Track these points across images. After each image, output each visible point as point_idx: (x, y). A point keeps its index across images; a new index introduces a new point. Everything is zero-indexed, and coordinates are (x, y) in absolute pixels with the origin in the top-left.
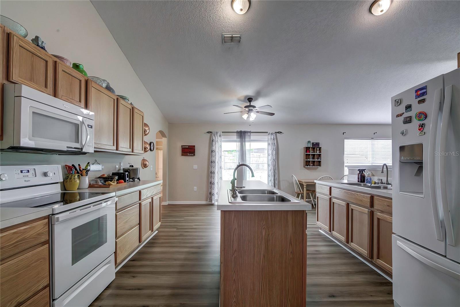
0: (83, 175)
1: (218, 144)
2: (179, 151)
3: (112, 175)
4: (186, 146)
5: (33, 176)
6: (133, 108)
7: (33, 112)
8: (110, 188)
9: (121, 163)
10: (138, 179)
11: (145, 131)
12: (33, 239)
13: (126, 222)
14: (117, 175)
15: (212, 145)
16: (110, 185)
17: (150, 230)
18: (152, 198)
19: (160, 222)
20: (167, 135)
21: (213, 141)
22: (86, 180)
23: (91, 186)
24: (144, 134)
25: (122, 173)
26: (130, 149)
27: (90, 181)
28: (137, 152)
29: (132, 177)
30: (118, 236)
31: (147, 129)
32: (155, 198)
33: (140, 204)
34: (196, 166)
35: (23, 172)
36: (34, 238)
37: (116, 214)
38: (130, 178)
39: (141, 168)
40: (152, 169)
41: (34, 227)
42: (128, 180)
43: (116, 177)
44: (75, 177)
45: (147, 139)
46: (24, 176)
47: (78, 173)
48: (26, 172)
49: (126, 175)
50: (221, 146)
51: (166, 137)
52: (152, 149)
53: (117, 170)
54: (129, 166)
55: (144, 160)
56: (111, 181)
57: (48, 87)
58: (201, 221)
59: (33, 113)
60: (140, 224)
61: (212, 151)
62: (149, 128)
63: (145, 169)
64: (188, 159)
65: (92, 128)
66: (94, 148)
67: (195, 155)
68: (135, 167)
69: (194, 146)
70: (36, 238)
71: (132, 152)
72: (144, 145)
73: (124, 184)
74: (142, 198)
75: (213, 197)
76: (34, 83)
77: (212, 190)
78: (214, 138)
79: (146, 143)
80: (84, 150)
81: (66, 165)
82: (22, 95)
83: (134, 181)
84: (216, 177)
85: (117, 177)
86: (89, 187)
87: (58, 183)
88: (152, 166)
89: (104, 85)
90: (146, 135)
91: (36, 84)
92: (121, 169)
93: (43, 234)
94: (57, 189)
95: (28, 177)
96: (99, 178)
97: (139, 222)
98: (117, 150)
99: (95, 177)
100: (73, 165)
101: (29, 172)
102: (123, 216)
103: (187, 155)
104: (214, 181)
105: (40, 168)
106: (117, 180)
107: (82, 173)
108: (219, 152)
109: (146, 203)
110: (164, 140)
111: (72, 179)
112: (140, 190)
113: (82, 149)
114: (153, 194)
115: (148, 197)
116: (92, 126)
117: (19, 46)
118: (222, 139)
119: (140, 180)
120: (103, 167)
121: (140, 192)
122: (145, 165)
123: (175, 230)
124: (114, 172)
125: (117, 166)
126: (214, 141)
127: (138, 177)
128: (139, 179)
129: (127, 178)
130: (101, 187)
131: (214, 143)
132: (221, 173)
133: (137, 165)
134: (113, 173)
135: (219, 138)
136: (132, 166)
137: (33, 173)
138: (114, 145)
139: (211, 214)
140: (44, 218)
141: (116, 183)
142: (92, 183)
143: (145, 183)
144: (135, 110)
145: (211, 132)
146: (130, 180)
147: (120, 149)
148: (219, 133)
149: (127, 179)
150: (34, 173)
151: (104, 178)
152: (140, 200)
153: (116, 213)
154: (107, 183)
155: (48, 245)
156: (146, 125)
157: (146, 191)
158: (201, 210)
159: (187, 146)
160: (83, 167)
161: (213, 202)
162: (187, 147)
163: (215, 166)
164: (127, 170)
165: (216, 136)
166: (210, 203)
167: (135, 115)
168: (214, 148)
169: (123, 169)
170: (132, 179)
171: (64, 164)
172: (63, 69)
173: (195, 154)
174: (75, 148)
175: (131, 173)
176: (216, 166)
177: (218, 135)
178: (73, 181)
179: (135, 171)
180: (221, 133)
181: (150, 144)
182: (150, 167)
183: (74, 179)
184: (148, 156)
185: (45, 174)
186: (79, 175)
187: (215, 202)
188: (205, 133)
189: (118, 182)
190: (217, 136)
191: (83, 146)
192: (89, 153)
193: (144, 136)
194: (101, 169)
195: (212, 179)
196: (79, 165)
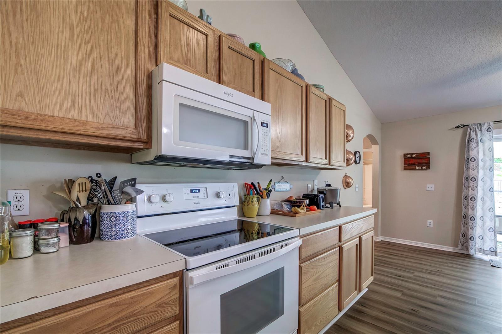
0: (264, 198)
1: (483, 145)
2: (399, 163)
3: (303, 197)
4: (412, 154)
5: (204, 196)
6: (329, 99)
7: (180, 103)
8: (296, 217)
9: (315, 181)
10: (337, 204)
11: (348, 135)
12: (150, 314)
13: (317, 279)
14: (308, 198)
15: (468, 148)
16: (297, 213)
17: (356, 290)
18: (360, 237)
19: (372, 275)
20: (379, 141)
21: (470, 141)
22: (268, 204)
23: (274, 212)
24: (346, 141)
25: (315, 195)
26: (326, 160)
27: (273, 205)
28: (337, 164)
29: (329, 201)
30: (303, 302)
31: (350, 132)
32: (364, 237)
33: (340, 248)
34: (433, 186)
35: (193, 192)
36: (153, 312)
37: (299, 266)
38: (326, 203)
39: (342, 188)
40: (357, 190)
41: (151, 293)
42: (323, 206)
43: (305, 201)
44: (254, 199)
45: (351, 147)
46: (194, 197)
47: (258, 193)
48: (197, 192)
49: (320, 198)
50: (491, 149)
51: (377, 144)
52: (358, 161)
53: (310, 190)
54: (325, 185)
55: (346, 177)
56: (299, 207)
57: (209, 72)
58: (451, 288)
59: (181, 105)
60: (340, 281)
61: (468, 160)
62: (354, 132)
63: (348, 189)
64: (418, 175)
65: (268, 127)
66: (271, 158)
67: (429, 168)
68: (334, 186)
69: (428, 154)
70: (155, 312)
71: (329, 164)
72: (347, 156)
73: (317, 213)
74: (344, 238)
75: (471, 243)
76: (190, 66)
77: (468, 230)
78: (473, 135)
79: (349, 152)
80: (257, 161)
81: (246, 184)
82: (164, 79)
83: (332, 207)
84: (478, 206)
85: (307, 201)
86: (271, 213)
87: (234, 206)
88: (357, 186)
89: (289, 69)
90: (348, 141)
91: (192, 68)
92: (315, 189)
93: (168, 306)
94: (233, 215)
95: (198, 198)
96: (285, 201)
97: (338, 279)
98: (307, 161)
99: (281, 199)
100: (252, 183)
101: (200, 192)
102: (313, 269)
103: (415, 169)
104: (473, 214)
105: (213, 187)
106: (309, 205)
107: (263, 194)
108: (488, 159)
109: (349, 246)
110: (375, 149)
111: (249, 202)
112: (340, 225)
113: (253, 158)
114: (361, 232)
115: (353, 236)
116: (268, 124)
117: (170, 15)
118: (494, 136)
119: (340, 206)
120: (292, 186)
121: (340, 228)
122: (348, 183)
123: (399, 295)
124: (306, 193)
125: (310, 185)
126: (472, 141)
127: (338, 202)
128: (339, 204)
129: (323, 202)
130: (285, 214)
131: (473, 145)
132: (492, 200)
133: (337, 183)
134: (304, 194)
135: (487, 134)
136: (330, 185)
137: (204, 193)
138: (302, 154)
139: (473, 277)
140: (172, 275)
141: (306, 211)
142: (276, 207)
143: (348, 213)
144: (334, 103)
145: (464, 126)
146: (327, 205)
147: (311, 160)
148: (486, 125)
149: (322, 204)
150: (206, 194)
151: (291, 202)
152: (340, 240)
153: (300, 263)
154: (293, 209)
155: (178, 322)
156: (349, 127)
157: (351, 226)
158: (447, 263)
159: (414, 154)
160: (264, 185)
161: (472, 252)
162: (415, 156)
163: (477, 187)
164: (323, 191)
165: (478, 131)
166: (465, 252)
167: (333, 110)
168: (473, 154)
169: (318, 189)
170: (330, 203)
171: (243, 182)
172: (230, 46)
173: (429, 166)
174: (244, 158)
175: (328, 195)
176: (479, 187)
177: (484, 128)
178: (251, 205)
179: (334, 192)
180: (492, 124)
181: (354, 154)
182: (356, 186)
183: (252, 202)
184: (352, 171)
185: (218, 195)
186: (259, 196)
187: (476, 252)
188: (451, 129)
189: (309, 207)
190: (481, 131)
191: (254, 154)
192: (265, 165)
193: (346, 142)
194: (288, 189)
195: (470, 210)
196: (258, 183)
